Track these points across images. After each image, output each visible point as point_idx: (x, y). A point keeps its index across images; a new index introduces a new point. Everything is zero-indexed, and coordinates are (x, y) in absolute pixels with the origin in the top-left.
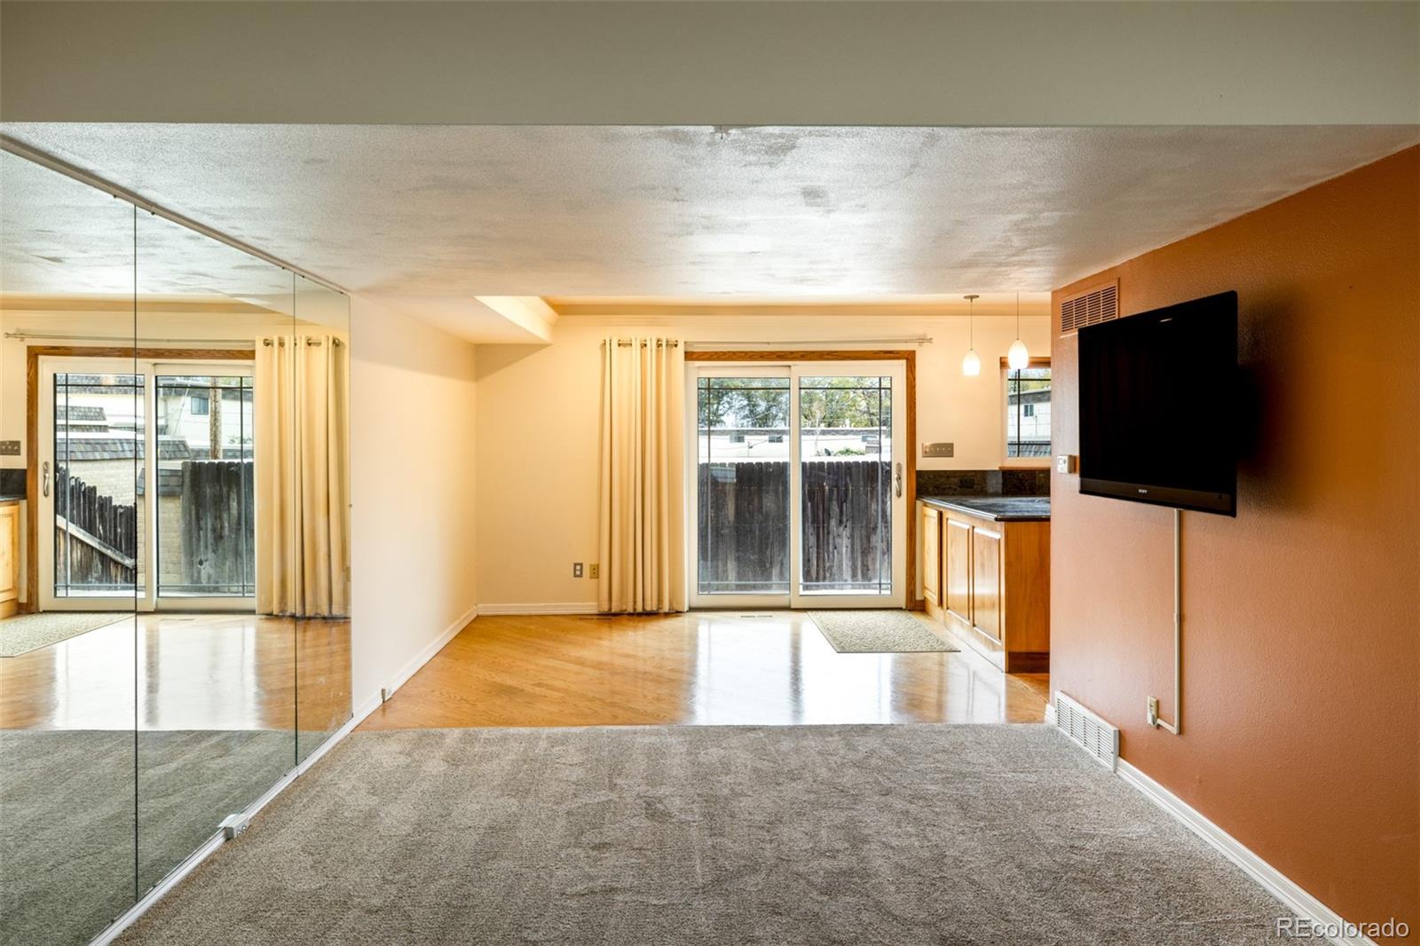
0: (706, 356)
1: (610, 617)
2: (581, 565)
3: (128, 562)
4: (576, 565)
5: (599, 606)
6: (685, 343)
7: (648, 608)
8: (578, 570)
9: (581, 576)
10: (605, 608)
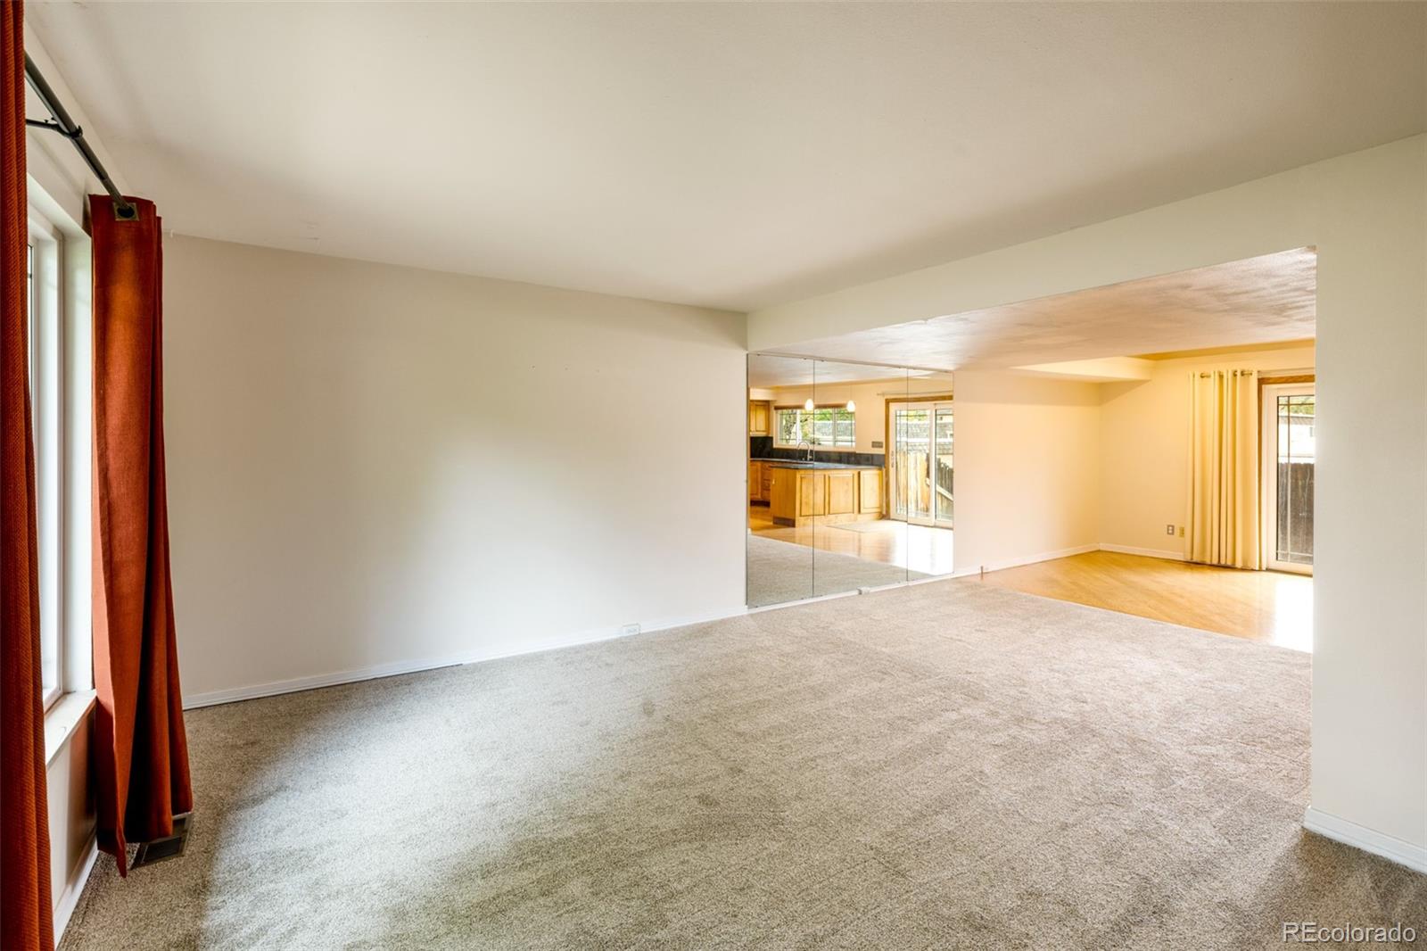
0: (1283, 380)
1: (1194, 565)
2: (1173, 527)
3: (950, 498)
4: (1169, 526)
5: (1184, 555)
6: (1259, 372)
7: (1223, 562)
8: (1171, 530)
9: (1173, 534)
10: (1188, 559)
